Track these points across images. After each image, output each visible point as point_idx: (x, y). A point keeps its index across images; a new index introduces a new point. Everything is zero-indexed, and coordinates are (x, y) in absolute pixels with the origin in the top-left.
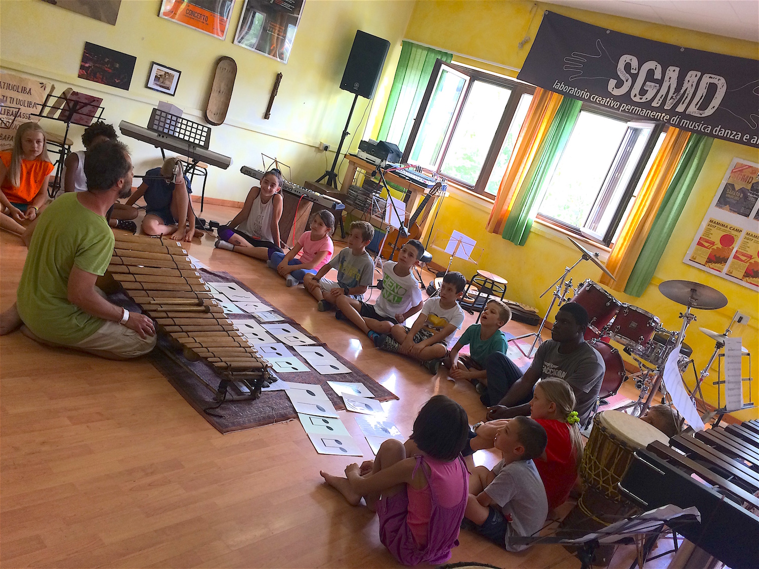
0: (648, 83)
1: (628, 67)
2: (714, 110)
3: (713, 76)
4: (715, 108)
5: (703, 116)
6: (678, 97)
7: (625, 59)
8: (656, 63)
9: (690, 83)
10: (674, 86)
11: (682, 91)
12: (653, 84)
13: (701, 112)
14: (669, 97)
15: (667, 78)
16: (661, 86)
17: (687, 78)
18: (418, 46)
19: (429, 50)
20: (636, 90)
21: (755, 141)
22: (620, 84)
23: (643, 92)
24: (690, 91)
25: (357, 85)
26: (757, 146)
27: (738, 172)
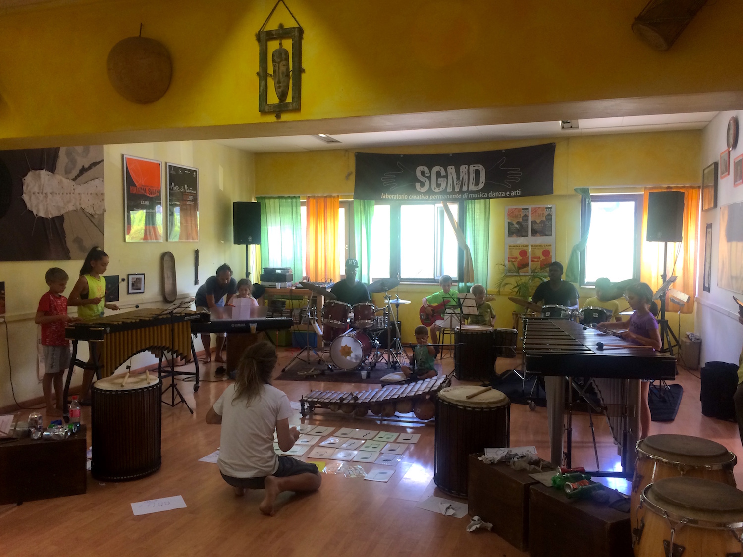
0: (439, 179)
1: (423, 173)
2: (484, 184)
3: (474, 165)
4: (484, 182)
5: (479, 189)
6: (460, 182)
7: (419, 169)
8: (439, 167)
9: (464, 173)
10: (455, 177)
11: (461, 179)
12: (442, 179)
13: (477, 187)
14: (455, 184)
15: (449, 173)
16: (447, 179)
17: (461, 170)
18: (270, 198)
19: (279, 197)
20: (434, 185)
21: (513, 193)
22: (422, 185)
23: (438, 185)
24: (466, 177)
25: (250, 238)
26: (516, 196)
27: (511, 214)
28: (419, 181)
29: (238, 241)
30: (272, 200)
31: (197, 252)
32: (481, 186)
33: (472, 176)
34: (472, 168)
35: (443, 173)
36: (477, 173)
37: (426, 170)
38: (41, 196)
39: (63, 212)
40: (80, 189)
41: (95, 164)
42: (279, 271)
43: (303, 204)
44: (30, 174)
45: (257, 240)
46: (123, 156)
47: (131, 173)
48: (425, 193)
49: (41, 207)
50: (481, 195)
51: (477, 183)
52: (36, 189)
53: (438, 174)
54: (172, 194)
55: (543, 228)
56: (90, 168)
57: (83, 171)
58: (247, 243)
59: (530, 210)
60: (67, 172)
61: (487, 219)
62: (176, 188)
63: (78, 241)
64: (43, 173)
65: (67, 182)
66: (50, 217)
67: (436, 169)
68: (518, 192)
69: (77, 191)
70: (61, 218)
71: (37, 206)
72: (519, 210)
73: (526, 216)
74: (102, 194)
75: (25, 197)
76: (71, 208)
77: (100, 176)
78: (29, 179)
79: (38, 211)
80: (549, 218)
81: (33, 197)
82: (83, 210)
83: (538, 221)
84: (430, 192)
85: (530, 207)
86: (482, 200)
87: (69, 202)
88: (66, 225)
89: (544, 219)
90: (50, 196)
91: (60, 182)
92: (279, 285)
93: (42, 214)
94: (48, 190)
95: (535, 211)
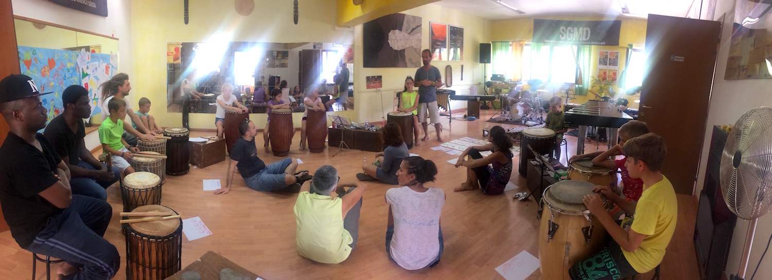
0: (570, 34)
1: (563, 30)
5: (587, 40)
6: (579, 36)
7: (562, 28)
10: (577, 33)
11: (580, 34)
14: (577, 37)
15: (574, 31)
16: (574, 34)
17: (580, 30)
18: (497, 42)
19: (501, 42)
20: (568, 37)
21: (602, 43)
22: (563, 36)
23: (570, 37)
24: (582, 34)
25: (486, 60)
26: (603, 45)
27: (601, 54)
28: (561, 34)
29: (481, 62)
30: (498, 43)
31: (462, 66)
32: (588, 38)
33: (585, 33)
34: (585, 29)
35: (572, 31)
36: (587, 31)
37: (565, 28)
38: (396, 41)
39: (404, 48)
40: (411, 38)
41: (418, 26)
42: (498, 76)
43: (511, 45)
44: (391, 31)
45: (489, 62)
46: (430, 22)
47: (433, 29)
48: (564, 40)
49: (396, 46)
50: (588, 43)
51: (586, 37)
52: (394, 38)
53: (570, 31)
54: (452, 40)
55: (614, 62)
56: (416, 28)
57: (413, 30)
58: (485, 63)
59: (609, 53)
60: (407, 31)
61: (590, 55)
62: (453, 37)
63: (410, 60)
64: (397, 31)
65: (406, 35)
66: (399, 50)
67: (569, 28)
68: (604, 43)
69: (410, 39)
70: (404, 50)
71: (394, 45)
72: (604, 52)
73: (607, 55)
74: (421, 40)
75: (389, 41)
76: (408, 46)
77: (420, 32)
78: (391, 34)
79: (394, 47)
80: (617, 57)
81: (393, 41)
82: (412, 47)
83: (612, 59)
84: (566, 40)
85: (609, 51)
86: (588, 46)
87: (407, 43)
88: (406, 53)
89: (615, 58)
90: (399, 41)
91: (404, 35)
92: (498, 82)
93: (396, 49)
94: (398, 38)
95: (611, 53)
